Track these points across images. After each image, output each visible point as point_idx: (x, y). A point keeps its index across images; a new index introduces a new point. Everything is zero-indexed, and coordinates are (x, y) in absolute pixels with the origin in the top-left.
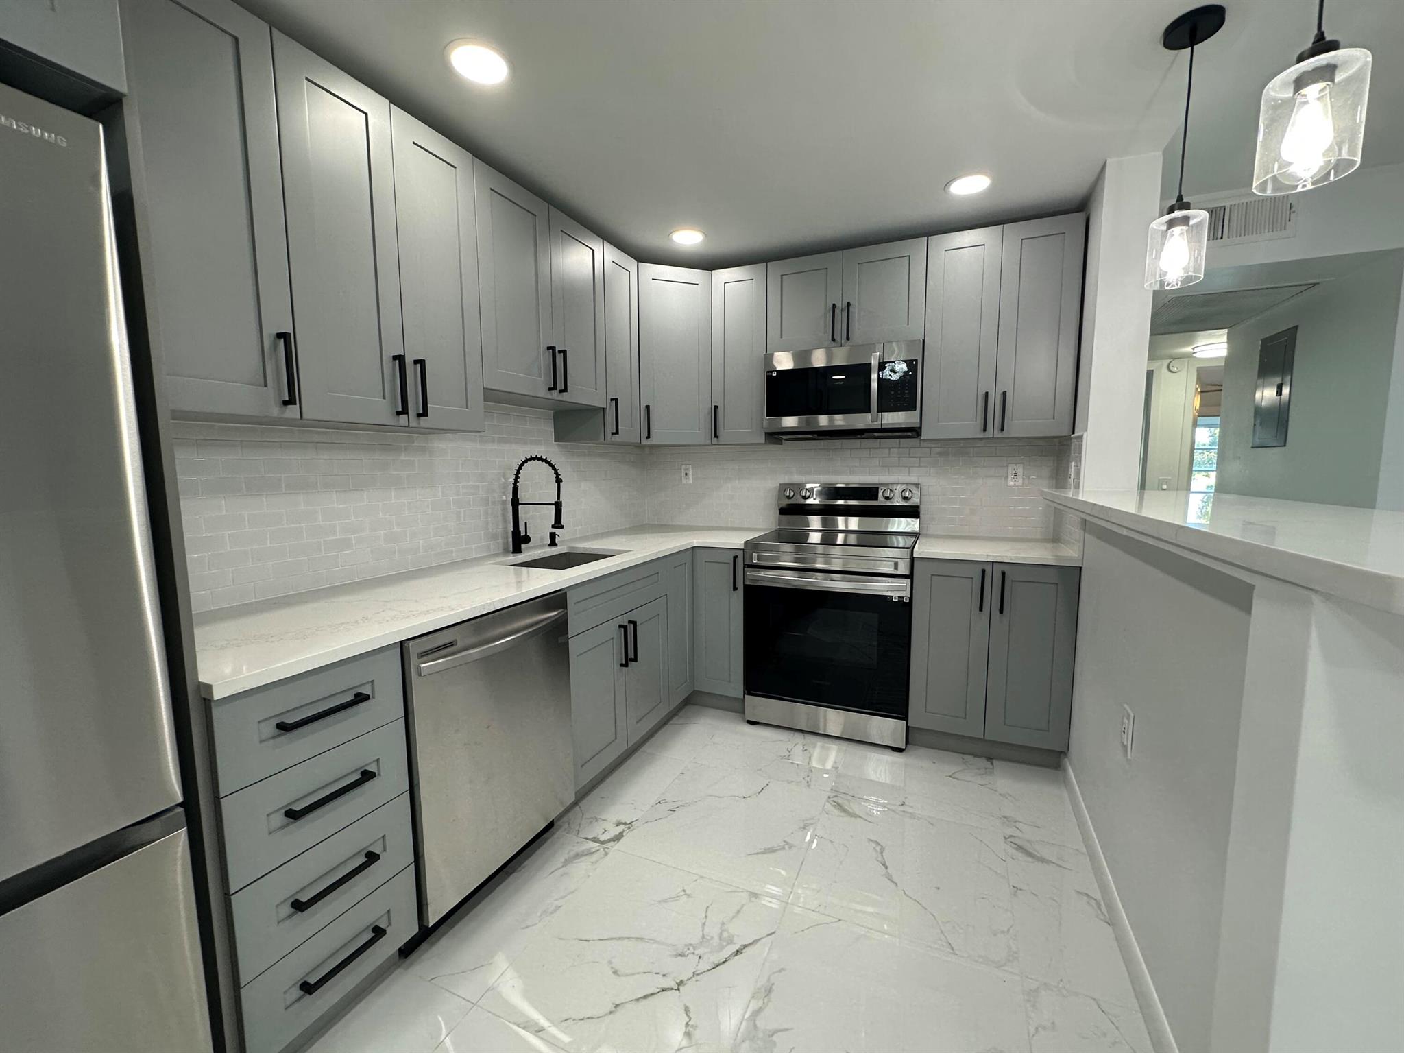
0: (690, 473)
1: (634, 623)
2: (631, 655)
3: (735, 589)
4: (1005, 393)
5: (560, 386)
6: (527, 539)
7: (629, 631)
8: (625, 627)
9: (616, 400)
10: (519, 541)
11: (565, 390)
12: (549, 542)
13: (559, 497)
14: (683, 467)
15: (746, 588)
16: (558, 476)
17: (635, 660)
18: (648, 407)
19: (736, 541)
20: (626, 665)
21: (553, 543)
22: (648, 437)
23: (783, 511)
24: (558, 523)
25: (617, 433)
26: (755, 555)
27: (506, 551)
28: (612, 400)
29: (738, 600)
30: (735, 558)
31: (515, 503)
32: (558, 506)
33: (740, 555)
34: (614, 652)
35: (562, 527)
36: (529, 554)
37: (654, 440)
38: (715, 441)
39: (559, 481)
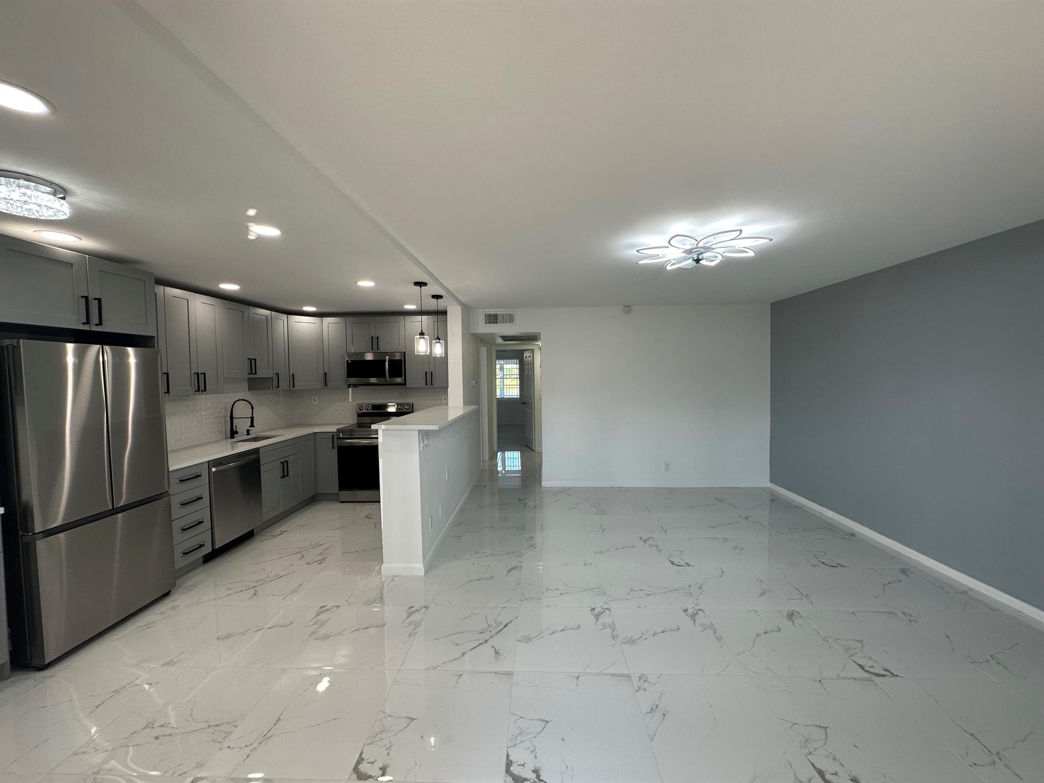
0: (316, 399)
1: (287, 462)
2: (286, 474)
3: (333, 448)
4: (432, 372)
5: (253, 372)
6: (237, 432)
7: (285, 465)
8: (283, 463)
9: (278, 374)
10: (233, 433)
11: (256, 374)
12: (246, 433)
13: (252, 415)
14: (313, 397)
15: (338, 447)
16: (252, 406)
17: (288, 475)
18: (293, 375)
19: (333, 429)
20: (283, 477)
21: (248, 434)
22: (294, 387)
23: (359, 415)
24: (252, 425)
25: (278, 387)
26: (341, 434)
27: (226, 438)
28: (276, 374)
29: (335, 453)
30: (333, 436)
31: (232, 418)
32: (252, 418)
33: (335, 434)
34: (278, 472)
35: (254, 427)
36: (238, 437)
37: (296, 388)
38: (326, 387)
39: (252, 408)
